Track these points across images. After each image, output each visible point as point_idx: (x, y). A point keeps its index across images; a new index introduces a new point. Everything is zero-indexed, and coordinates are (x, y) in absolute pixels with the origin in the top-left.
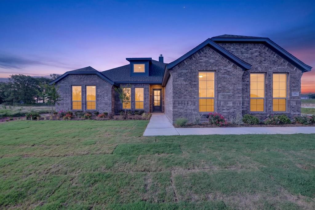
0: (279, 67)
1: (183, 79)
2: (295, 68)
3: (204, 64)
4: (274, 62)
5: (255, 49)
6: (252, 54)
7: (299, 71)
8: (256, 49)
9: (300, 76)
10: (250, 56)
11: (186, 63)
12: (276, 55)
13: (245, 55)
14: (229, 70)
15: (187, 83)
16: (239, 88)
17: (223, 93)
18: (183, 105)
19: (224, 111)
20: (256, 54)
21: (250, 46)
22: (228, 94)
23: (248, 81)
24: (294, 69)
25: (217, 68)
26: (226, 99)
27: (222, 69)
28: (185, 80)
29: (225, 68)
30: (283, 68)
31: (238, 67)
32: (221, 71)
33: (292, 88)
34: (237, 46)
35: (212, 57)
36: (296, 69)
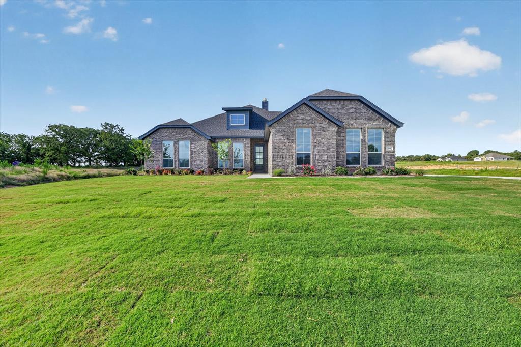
0: (374, 123)
1: (282, 134)
2: (390, 123)
3: (301, 121)
4: (370, 119)
5: (350, 106)
6: (347, 110)
7: (394, 127)
8: (352, 106)
9: (394, 131)
10: (346, 113)
11: (284, 120)
12: (371, 111)
13: (341, 111)
14: (324, 126)
15: (285, 139)
16: (333, 143)
17: (319, 148)
18: (281, 158)
19: (319, 164)
20: (352, 111)
21: (347, 103)
22: (323, 148)
23: (344, 137)
24: (389, 125)
25: (313, 125)
26: (322, 153)
27: (318, 125)
28: (283, 136)
29: (320, 125)
30: (378, 123)
31: (332, 123)
32: (317, 128)
33: (387, 143)
34: (334, 104)
35: (308, 114)
36: (390, 125)
